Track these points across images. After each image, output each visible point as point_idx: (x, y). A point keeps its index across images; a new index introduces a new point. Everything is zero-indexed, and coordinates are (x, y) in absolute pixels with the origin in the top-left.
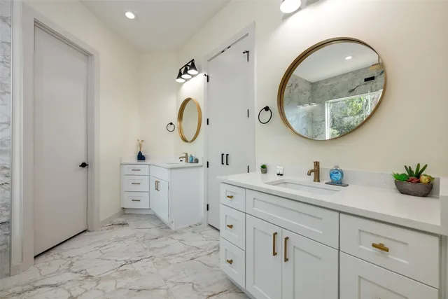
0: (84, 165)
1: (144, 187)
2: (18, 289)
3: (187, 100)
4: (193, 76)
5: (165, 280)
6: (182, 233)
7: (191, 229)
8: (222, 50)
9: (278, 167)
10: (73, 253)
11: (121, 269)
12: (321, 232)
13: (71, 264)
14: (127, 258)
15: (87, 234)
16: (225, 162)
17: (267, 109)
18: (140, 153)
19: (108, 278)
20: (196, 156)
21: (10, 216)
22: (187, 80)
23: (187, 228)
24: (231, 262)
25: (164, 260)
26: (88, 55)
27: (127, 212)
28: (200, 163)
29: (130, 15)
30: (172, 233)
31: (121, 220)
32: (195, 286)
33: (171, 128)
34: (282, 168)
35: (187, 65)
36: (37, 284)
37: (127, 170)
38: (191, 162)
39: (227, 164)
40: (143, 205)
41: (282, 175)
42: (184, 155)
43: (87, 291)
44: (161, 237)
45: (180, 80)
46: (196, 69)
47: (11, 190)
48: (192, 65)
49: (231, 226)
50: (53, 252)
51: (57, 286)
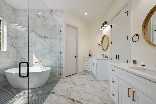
0: (76, 57)
1: (90, 64)
2: (63, 82)
3: (105, 36)
4: (106, 27)
5: (92, 93)
6: (100, 81)
7: (104, 81)
8: (117, 14)
9: (142, 62)
10: (73, 78)
11: (82, 85)
12: (151, 93)
13: (72, 80)
14: (84, 83)
15: (76, 74)
16: (117, 58)
17: (137, 35)
18: (90, 54)
19: (79, 86)
20: (107, 55)
21: (63, 67)
22: (104, 28)
23: (103, 80)
24: (114, 95)
25: (93, 87)
26: (76, 28)
27: (86, 71)
28: (108, 58)
29: (86, 14)
30: (97, 80)
31: (84, 73)
32: (101, 98)
33: (99, 46)
34: (144, 62)
35: (104, 23)
36: (66, 82)
37: (86, 59)
38: (105, 58)
39: (118, 59)
40: (90, 70)
41: (144, 66)
42: (103, 55)
43: (74, 87)
44: (94, 81)
45: (102, 29)
46: (107, 24)
47: (63, 61)
48: (106, 23)
49: (114, 82)
50: (69, 76)
51: (69, 84)
